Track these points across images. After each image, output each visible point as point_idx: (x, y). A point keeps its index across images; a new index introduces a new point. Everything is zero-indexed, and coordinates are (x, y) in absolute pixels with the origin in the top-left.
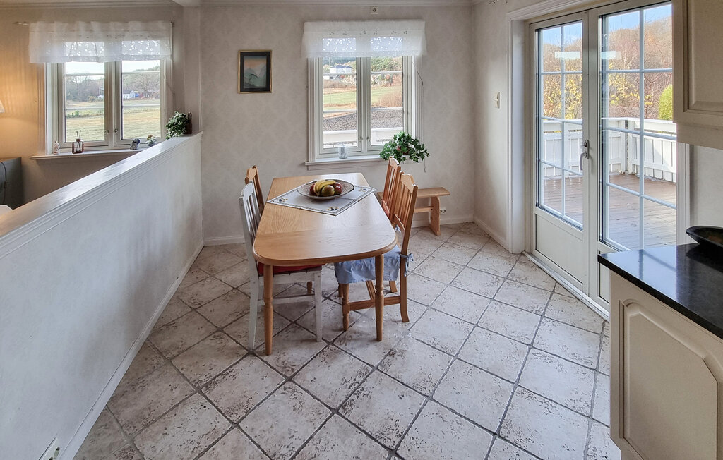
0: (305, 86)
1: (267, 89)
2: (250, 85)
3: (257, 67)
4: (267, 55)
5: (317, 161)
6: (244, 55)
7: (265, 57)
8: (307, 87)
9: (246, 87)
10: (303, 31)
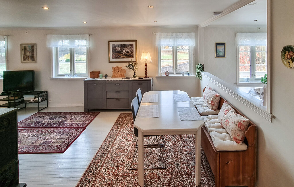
0: (236, 56)
1: (224, 56)
2: (219, 55)
3: (221, 48)
4: (224, 44)
5: (240, 82)
6: (217, 44)
7: (224, 45)
8: (237, 56)
9: (217, 56)
10: (235, 36)
